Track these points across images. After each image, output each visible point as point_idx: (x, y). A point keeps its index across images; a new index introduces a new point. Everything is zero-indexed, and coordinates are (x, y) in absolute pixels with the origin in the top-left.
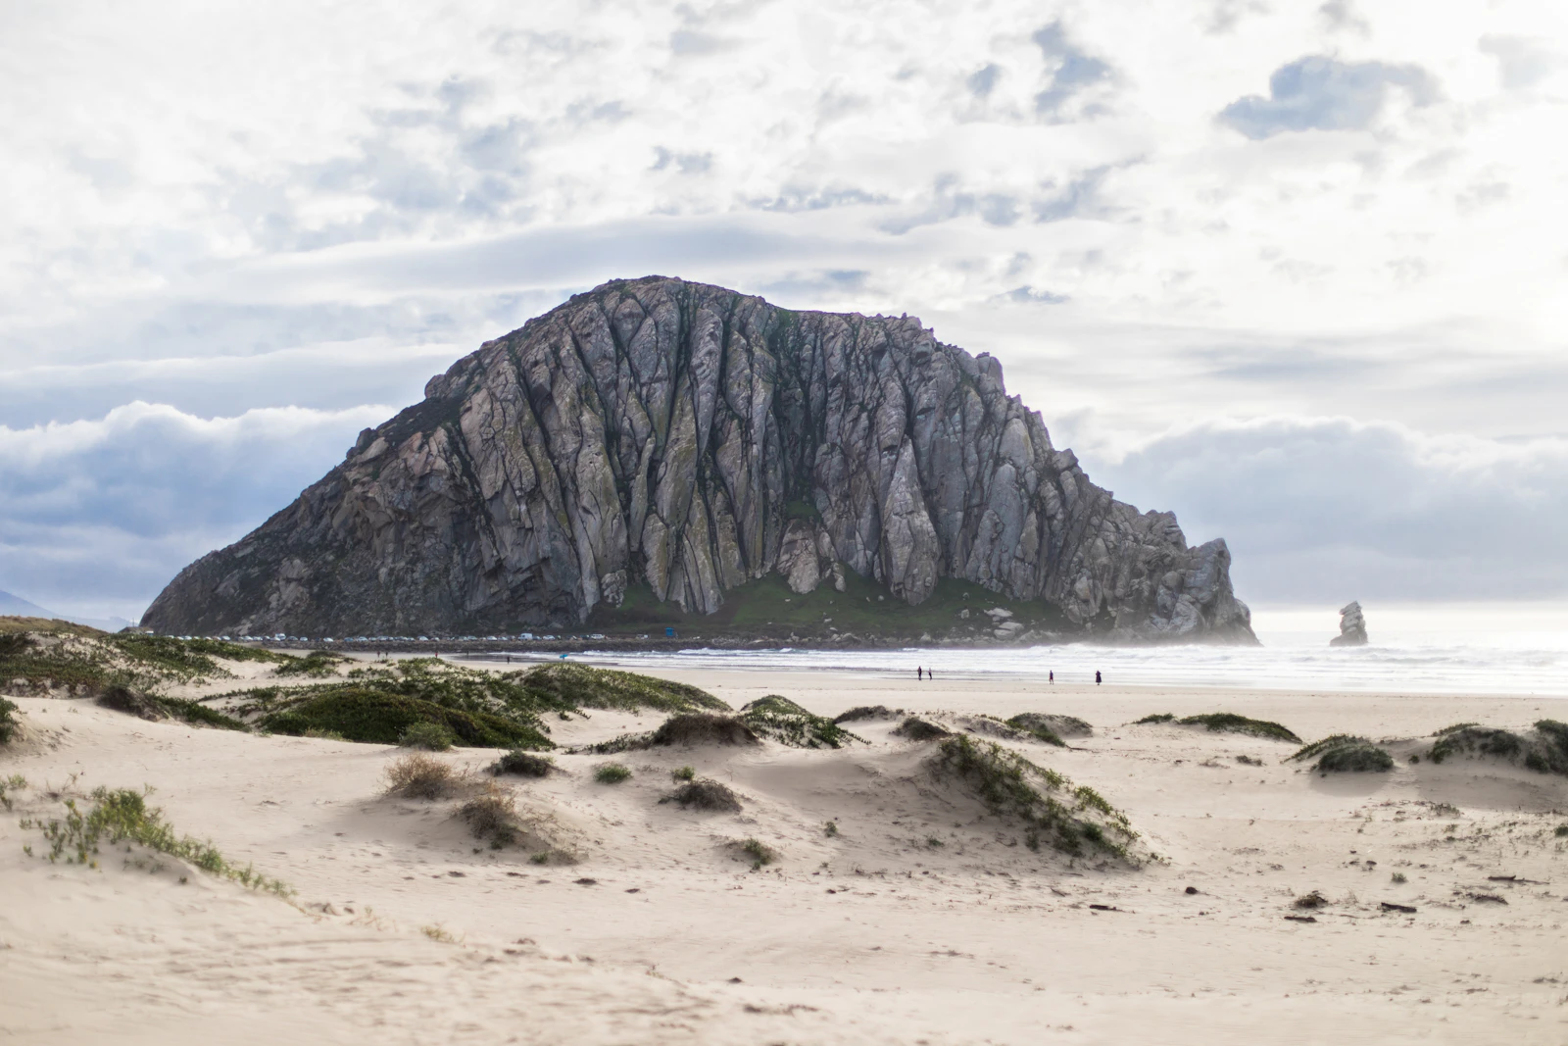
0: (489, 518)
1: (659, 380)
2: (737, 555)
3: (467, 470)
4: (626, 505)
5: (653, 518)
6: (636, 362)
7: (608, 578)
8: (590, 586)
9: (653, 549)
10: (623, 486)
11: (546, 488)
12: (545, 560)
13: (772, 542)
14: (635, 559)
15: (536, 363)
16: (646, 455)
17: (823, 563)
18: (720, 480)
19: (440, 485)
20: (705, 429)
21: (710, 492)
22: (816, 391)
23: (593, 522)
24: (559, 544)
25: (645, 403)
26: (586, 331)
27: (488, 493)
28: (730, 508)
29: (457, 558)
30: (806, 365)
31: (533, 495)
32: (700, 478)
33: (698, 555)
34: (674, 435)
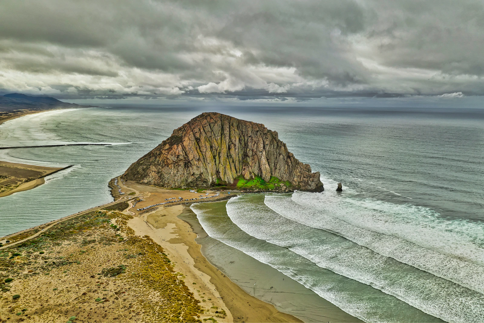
0: (191, 164)
1: (219, 136)
2: (235, 172)
3: (186, 155)
4: (215, 162)
5: (220, 164)
6: (214, 132)
7: (213, 177)
8: (210, 178)
9: (221, 170)
10: (214, 157)
11: (201, 159)
12: (202, 173)
13: (241, 168)
14: (218, 172)
15: (196, 132)
16: (218, 151)
17: (250, 173)
18: (231, 156)
19: (181, 157)
20: (228, 146)
21: (229, 158)
22: (246, 138)
23: (210, 165)
24: (204, 170)
25: (217, 140)
26: (205, 126)
27: (190, 159)
28: (233, 162)
29: (186, 171)
30: (244, 132)
31: (199, 160)
32: (228, 156)
33: (229, 171)
34: (222, 148)
